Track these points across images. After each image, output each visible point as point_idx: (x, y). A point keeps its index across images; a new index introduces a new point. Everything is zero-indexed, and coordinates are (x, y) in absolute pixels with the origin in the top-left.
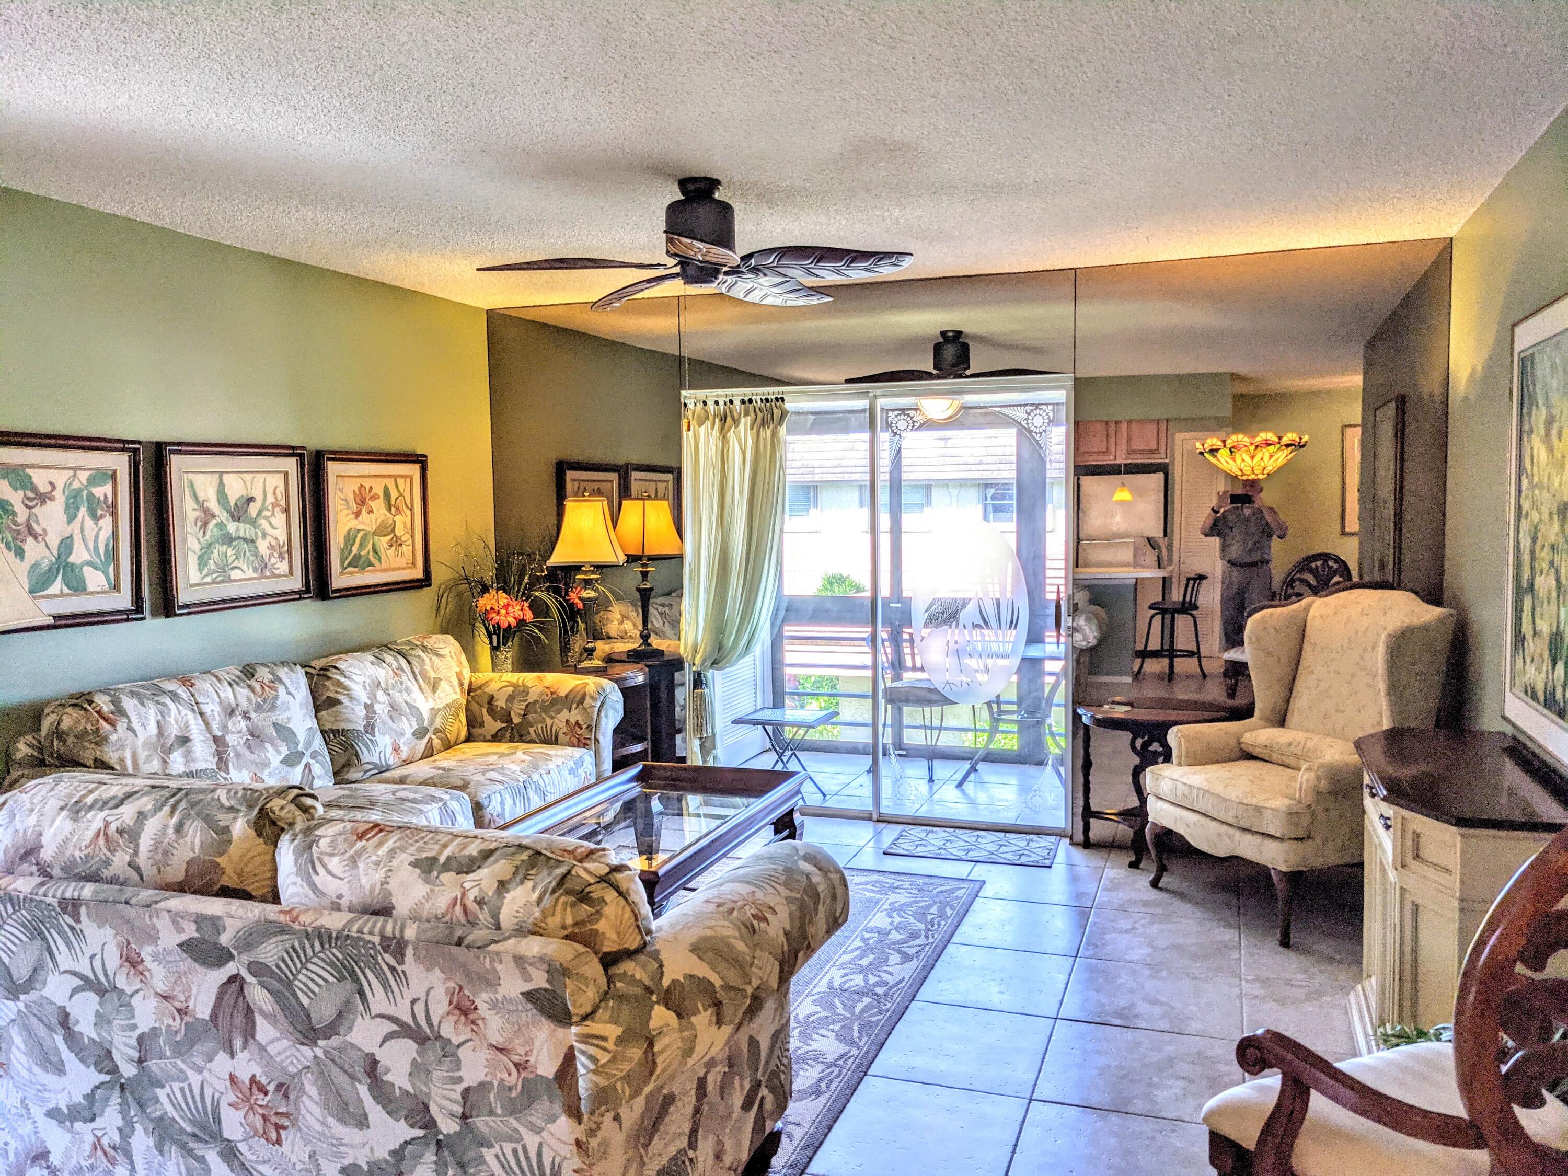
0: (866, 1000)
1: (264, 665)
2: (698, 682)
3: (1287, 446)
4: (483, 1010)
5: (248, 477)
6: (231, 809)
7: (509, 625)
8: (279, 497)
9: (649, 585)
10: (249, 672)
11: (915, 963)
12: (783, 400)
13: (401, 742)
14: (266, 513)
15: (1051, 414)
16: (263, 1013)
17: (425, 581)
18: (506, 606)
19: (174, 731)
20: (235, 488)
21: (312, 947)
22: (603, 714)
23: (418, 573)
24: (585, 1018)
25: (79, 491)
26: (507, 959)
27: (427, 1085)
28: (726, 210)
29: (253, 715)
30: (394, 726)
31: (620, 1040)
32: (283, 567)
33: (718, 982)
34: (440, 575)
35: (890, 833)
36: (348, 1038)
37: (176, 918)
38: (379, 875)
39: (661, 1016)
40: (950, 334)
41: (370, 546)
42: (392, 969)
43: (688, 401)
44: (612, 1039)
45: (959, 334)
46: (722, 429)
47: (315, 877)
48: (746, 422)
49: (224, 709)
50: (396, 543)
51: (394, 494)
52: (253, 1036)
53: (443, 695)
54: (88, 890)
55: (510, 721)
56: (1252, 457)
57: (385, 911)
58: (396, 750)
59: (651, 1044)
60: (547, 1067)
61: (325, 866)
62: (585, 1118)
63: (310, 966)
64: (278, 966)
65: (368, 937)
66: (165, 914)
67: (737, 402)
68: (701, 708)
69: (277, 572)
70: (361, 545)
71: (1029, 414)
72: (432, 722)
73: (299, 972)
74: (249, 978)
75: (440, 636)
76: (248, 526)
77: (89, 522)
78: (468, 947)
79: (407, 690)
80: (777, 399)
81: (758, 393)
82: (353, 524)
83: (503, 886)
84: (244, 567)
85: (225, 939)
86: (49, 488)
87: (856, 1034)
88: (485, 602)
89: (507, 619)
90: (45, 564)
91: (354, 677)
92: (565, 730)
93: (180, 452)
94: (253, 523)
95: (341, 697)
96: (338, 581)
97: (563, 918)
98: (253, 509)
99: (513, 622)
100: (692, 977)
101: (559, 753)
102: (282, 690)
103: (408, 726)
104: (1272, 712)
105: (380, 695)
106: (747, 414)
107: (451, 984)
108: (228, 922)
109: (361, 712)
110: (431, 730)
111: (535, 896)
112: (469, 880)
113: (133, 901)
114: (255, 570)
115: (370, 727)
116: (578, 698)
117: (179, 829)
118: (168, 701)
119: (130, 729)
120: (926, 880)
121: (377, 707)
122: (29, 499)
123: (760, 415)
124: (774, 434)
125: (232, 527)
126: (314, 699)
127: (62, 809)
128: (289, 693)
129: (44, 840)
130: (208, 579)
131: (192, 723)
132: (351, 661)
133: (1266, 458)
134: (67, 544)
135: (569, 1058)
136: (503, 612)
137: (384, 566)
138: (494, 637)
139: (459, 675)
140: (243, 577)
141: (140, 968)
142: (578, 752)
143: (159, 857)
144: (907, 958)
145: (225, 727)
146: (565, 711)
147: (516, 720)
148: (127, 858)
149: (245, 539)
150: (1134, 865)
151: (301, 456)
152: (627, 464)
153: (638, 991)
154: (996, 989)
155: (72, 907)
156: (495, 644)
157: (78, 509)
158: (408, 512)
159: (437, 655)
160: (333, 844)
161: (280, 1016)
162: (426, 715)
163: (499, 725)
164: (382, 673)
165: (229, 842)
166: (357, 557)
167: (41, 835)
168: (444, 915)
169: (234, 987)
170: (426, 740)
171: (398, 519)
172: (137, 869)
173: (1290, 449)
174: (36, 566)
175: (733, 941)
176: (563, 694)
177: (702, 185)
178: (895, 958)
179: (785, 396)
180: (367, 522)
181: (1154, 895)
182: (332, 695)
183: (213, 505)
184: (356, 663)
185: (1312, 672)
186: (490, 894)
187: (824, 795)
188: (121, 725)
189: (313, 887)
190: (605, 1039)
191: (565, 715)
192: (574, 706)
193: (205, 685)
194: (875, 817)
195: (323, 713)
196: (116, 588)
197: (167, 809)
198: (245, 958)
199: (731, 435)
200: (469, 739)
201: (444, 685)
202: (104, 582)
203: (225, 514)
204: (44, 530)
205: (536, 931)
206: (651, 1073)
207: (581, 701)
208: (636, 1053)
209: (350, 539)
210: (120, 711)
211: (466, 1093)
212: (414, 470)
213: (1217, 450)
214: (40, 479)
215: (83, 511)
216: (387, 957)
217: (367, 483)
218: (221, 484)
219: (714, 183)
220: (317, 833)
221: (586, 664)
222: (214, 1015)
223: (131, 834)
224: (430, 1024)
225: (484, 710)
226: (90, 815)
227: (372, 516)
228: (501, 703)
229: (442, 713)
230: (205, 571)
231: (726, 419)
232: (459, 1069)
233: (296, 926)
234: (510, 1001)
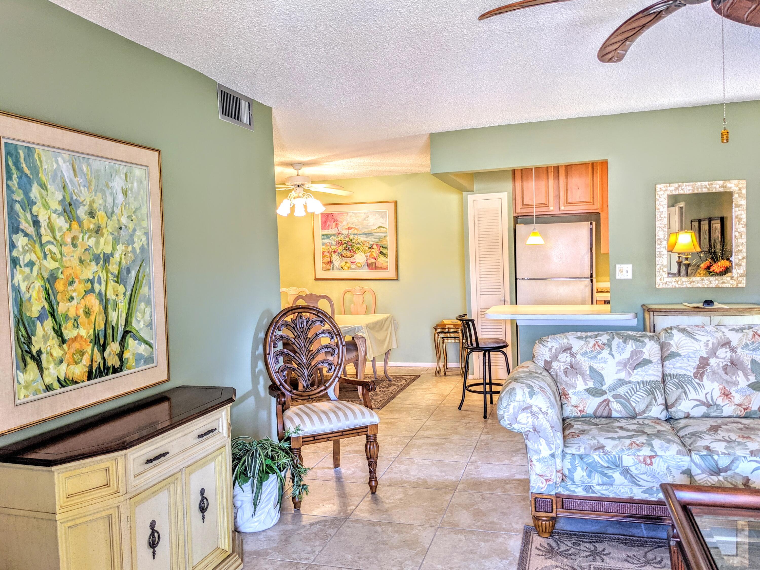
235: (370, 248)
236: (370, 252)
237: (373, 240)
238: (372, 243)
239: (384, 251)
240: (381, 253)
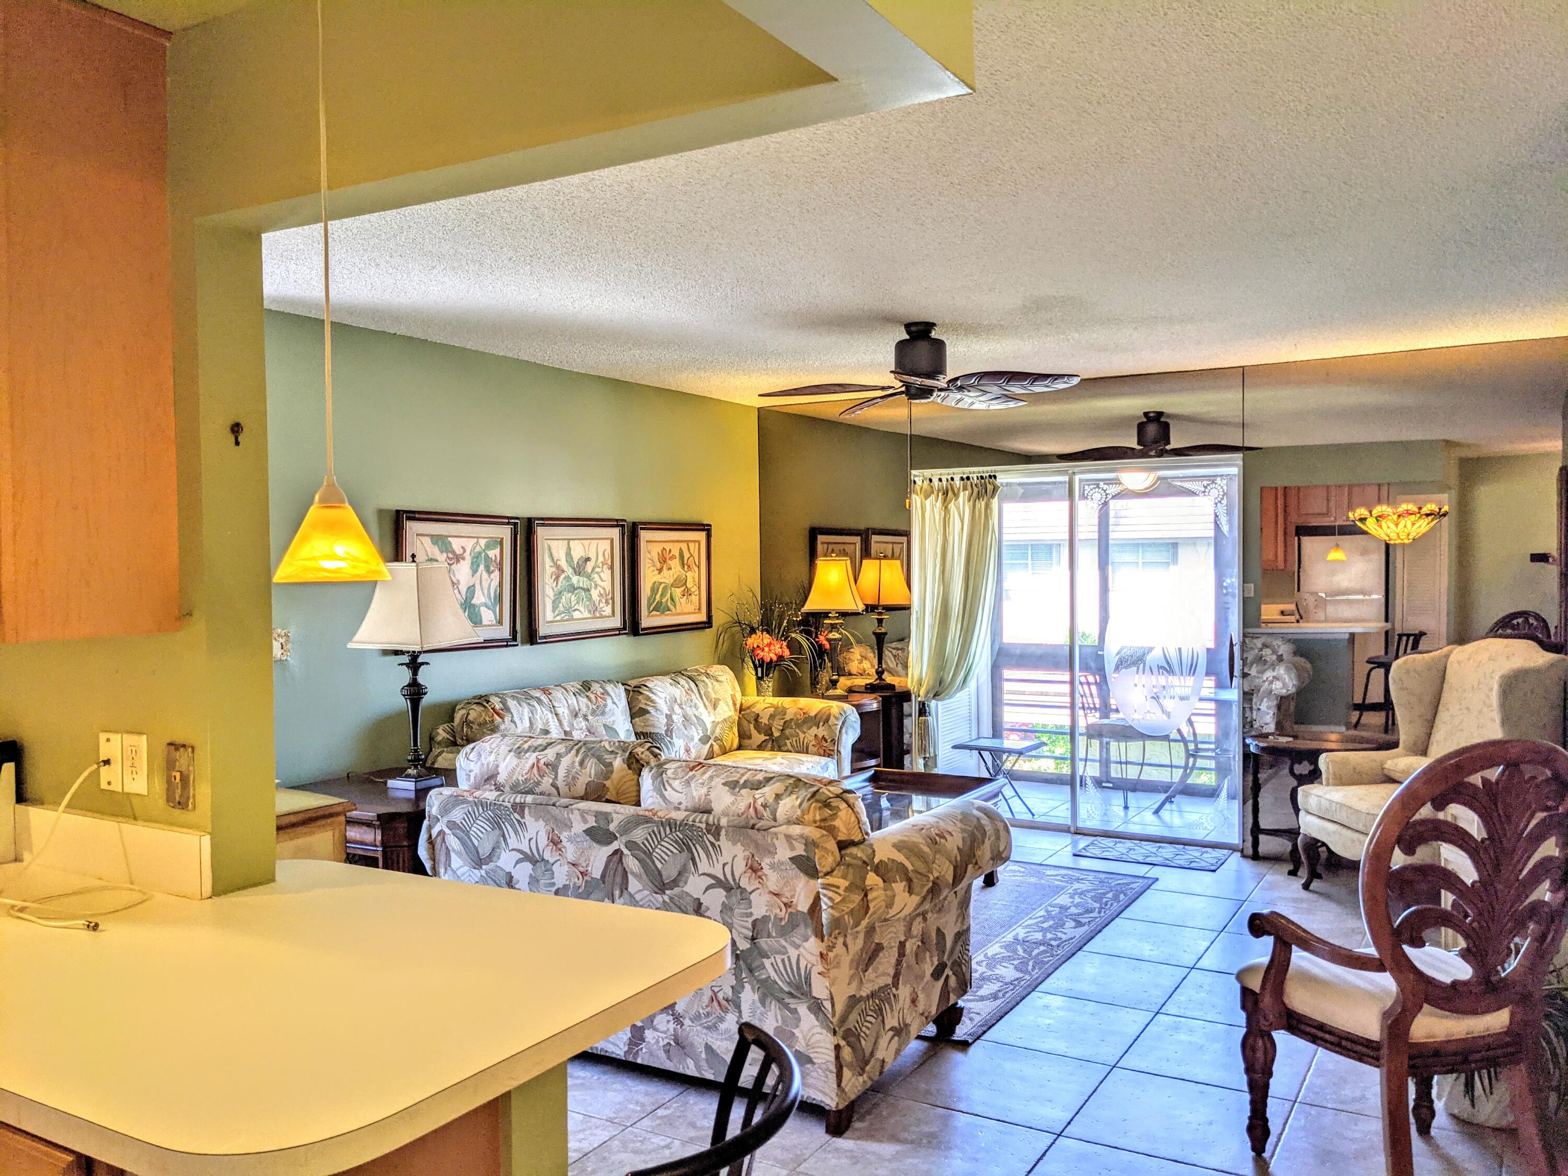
0: (1042, 948)
1: (597, 682)
2: (923, 711)
3: (1428, 515)
4: (766, 870)
5: (586, 542)
6: (612, 752)
7: (771, 660)
8: (607, 556)
9: (883, 630)
10: (586, 686)
11: (1086, 927)
12: (995, 477)
13: (691, 745)
14: (597, 570)
15: (1225, 488)
16: (633, 874)
17: (708, 624)
18: (769, 645)
19: (539, 726)
20: (578, 551)
21: (665, 830)
22: (844, 731)
23: (702, 617)
24: (827, 874)
25: (480, 553)
26: (781, 837)
27: (731, 918)
28: (939, 345)
29: (590, 717)
30: (686, 732)
31: (847, 889)
32: (608, 610)
33: (910, 867)
34: (719, 619)
35: (1083, 842)
36: (685, 889)
37: (583, 814)
38: (704, 791)
39: (872, 879)
40: (1152, 415)
41: (669, 595)
42: (712, 844)
43: (916, 479)
44: (843, 888)
45: (1160, 414)
46: (945, 500)
47: (665, 792)
48: (963, 496)
49: (571, 712)
50: (687, 593)
51: (686, 555)
52: (627, 889)
53: (721, 712)
54: (529, 799)
55: (771, 735)
56: (1397, 525)
57: (709, 811)
58: (688, 751)
59: (866, 895)
60: (803, 905)
61: (671, 786)
62: (826, 938)
63: (663, 843)
64: (643, 843)
65: (698, 824)
66: (576, 812)
67: (957, 478)
68: (925, 732)
69: (604, 614)
70: (662, 595)
71: (1206, 487)
72: (713, 732)
73: (656, 847)
74: (626, 851)
75: (718, 666)
76: (586, 579)
77: (485, 575)
78: (758, 830)
79: (696, 706)
80: (990, 477)
81: (974, 471)
82: (657, 578)
83: (778, 797)
84: (582, 609)
85: (612, 827)
86: (461, 551)
87: (1030, 968)
88: (752, 641)
89: (769, 655)
91: (659, 693)
92: (813, 743)
93: (543, 525)
94: (589, 577)
95: (649, 708)
96: (646, 621)
97: (815, 816)
98: (589, 567)
99: (774, 658)
100: (893, 861)
101: (810, 759)
102: (609, 701)
103: (697, 734)
104: (1415, 744)
105: (676, 707)
106: (965, 489)
107: (747, 853)
108: (614, 816)
109: (664, 721)
110: (713, 738)
111: (798, 802)
112: (758, 794)
113: (558, 804)
114: (590, 612)
115: (669, 732)
116: (824, 718)
117: (582, 763)
118: (535, 704)
119: (513, 721)
120: (1108, 876)
121: (675, 717)
122: (449, 558)
123: (976, 490)
124: (987, 506)
125: (575, 579)
126: (630, 709)
127: (510, 751)
128: (614, 703)
129: (500, 770)
130: (558, 618)
131: (550, 720)
132: (656, 682)
133: (1409, 525)
134: (471, 590)
135: (817, 899)
136: (766, 649)
137: (679, 611)
138: (759, 670)
139: (733, 697)
140: (581, 616)
141: (559, 846)
142: (823, 760)
143: (570, 780)
144: (1079, 924)
145: (572, 725)
146: (814, 728)
147: (776, 734)
148: (551, 781)
149: (583, 589)
150: (1293, 873)
151: (623, 526)
152: (868, 529)
153: (860, 863)
154: (1149, 948)
155: (520, 808)
156: (760, 675)
157: (478, 566)
158: (696, 569)
159: (717, 681)
160: (675, 773)
161: (644, 876)
162: (709, 726)
163: (763, 737)
164: (677, 692)
165: (612, 772)
166: (660, 603)
167: (498, 766)
168: (743, 814)
169: (616, 858)
170: (708, 745)
171: (689, 574)
172: (557, 789)
173: (1430, 518)
175: (922, 846)
176: (813, 714)
177: (920, 328)
178: (1070, 924)
179: (997, 474)
180: (667, 577)
181: (1304, 894)
182: (644, 706)
183: (563, 563)
184: (660, 683)
185: (1448, 710)
186: (771, 801)
187: (1033, 815)
188: (507, 719)
189: (663, 797)
190: (838, 887)
191: (814, 731)
192: (821, 724)
193: (558, 694)
194: (1072, 830)
195: (637, 719)
196: (500, 622)
197: (574, 752)
198: (624, 839)
199: (952, 506)
200: (740, 748)
201: (721, 704)
202: (493, 618)
203: (571, 570)
204: (458, 581)
205: (799, 822)
206: (867, 913)
207: (827, 720)
208: (857, 898)
209: (654, 590)
210: (507, 709)
211: (754, 923)
212: (701, 536)
213: (1365, 519)
214: (456, 544)
215: (482, 567)
216: (710, 837)
217: (668, 546)
218: (569, 548)
219: (930, 326)
220: (665, 767)
221: (831, 692)
222: (603, 876)
223: (553, 766)
224: (734, 880)
225: (752, 726)
226: (527, 755)
227: (671, 572)
228: (764, 720)
229: (720, 725)
230: (557, 612)
231: (948, 493)
232: (751, 907)
233: (656, 818)
234: (782, 863)
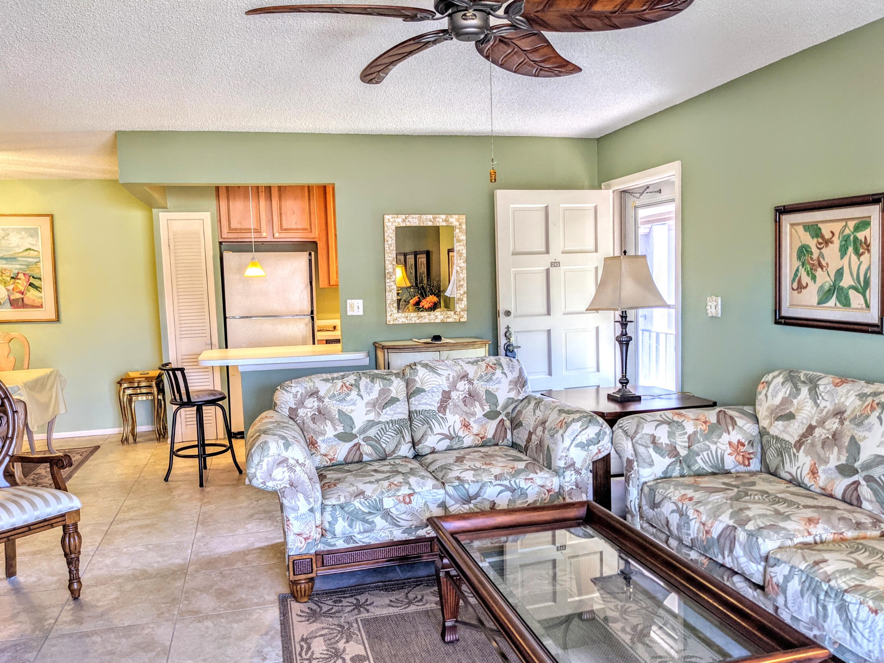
25: (849, 236)
77: (854, 258)
86: (831, 235)
90: (827, 287)
122: (820, 244)
134: (840, 273)
157: (848, 248)
174: (822, 287)
202: (862, 301)
204: (827, 264)
214: (826, 231)
215: (851, 249)
235: (12, 278)
236: (14, 283)
237: (18, 267)
238: (16, 272)
239: (36, 283)
240: (31, 285)
